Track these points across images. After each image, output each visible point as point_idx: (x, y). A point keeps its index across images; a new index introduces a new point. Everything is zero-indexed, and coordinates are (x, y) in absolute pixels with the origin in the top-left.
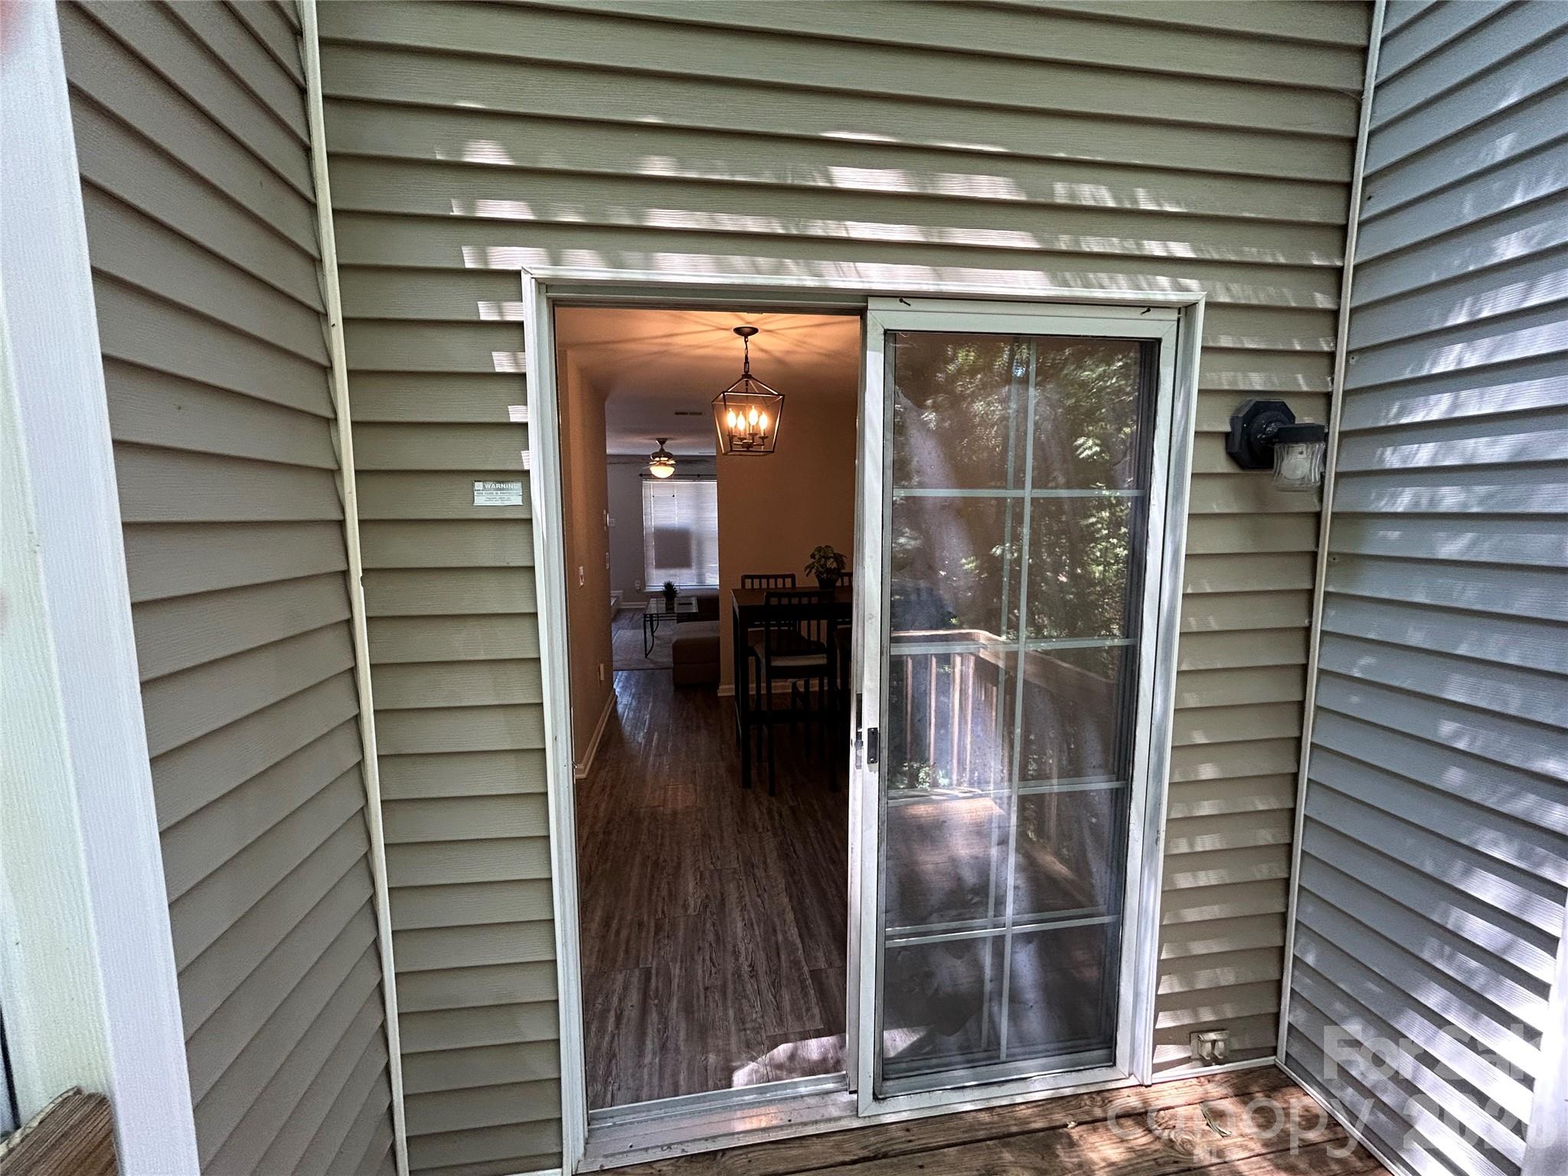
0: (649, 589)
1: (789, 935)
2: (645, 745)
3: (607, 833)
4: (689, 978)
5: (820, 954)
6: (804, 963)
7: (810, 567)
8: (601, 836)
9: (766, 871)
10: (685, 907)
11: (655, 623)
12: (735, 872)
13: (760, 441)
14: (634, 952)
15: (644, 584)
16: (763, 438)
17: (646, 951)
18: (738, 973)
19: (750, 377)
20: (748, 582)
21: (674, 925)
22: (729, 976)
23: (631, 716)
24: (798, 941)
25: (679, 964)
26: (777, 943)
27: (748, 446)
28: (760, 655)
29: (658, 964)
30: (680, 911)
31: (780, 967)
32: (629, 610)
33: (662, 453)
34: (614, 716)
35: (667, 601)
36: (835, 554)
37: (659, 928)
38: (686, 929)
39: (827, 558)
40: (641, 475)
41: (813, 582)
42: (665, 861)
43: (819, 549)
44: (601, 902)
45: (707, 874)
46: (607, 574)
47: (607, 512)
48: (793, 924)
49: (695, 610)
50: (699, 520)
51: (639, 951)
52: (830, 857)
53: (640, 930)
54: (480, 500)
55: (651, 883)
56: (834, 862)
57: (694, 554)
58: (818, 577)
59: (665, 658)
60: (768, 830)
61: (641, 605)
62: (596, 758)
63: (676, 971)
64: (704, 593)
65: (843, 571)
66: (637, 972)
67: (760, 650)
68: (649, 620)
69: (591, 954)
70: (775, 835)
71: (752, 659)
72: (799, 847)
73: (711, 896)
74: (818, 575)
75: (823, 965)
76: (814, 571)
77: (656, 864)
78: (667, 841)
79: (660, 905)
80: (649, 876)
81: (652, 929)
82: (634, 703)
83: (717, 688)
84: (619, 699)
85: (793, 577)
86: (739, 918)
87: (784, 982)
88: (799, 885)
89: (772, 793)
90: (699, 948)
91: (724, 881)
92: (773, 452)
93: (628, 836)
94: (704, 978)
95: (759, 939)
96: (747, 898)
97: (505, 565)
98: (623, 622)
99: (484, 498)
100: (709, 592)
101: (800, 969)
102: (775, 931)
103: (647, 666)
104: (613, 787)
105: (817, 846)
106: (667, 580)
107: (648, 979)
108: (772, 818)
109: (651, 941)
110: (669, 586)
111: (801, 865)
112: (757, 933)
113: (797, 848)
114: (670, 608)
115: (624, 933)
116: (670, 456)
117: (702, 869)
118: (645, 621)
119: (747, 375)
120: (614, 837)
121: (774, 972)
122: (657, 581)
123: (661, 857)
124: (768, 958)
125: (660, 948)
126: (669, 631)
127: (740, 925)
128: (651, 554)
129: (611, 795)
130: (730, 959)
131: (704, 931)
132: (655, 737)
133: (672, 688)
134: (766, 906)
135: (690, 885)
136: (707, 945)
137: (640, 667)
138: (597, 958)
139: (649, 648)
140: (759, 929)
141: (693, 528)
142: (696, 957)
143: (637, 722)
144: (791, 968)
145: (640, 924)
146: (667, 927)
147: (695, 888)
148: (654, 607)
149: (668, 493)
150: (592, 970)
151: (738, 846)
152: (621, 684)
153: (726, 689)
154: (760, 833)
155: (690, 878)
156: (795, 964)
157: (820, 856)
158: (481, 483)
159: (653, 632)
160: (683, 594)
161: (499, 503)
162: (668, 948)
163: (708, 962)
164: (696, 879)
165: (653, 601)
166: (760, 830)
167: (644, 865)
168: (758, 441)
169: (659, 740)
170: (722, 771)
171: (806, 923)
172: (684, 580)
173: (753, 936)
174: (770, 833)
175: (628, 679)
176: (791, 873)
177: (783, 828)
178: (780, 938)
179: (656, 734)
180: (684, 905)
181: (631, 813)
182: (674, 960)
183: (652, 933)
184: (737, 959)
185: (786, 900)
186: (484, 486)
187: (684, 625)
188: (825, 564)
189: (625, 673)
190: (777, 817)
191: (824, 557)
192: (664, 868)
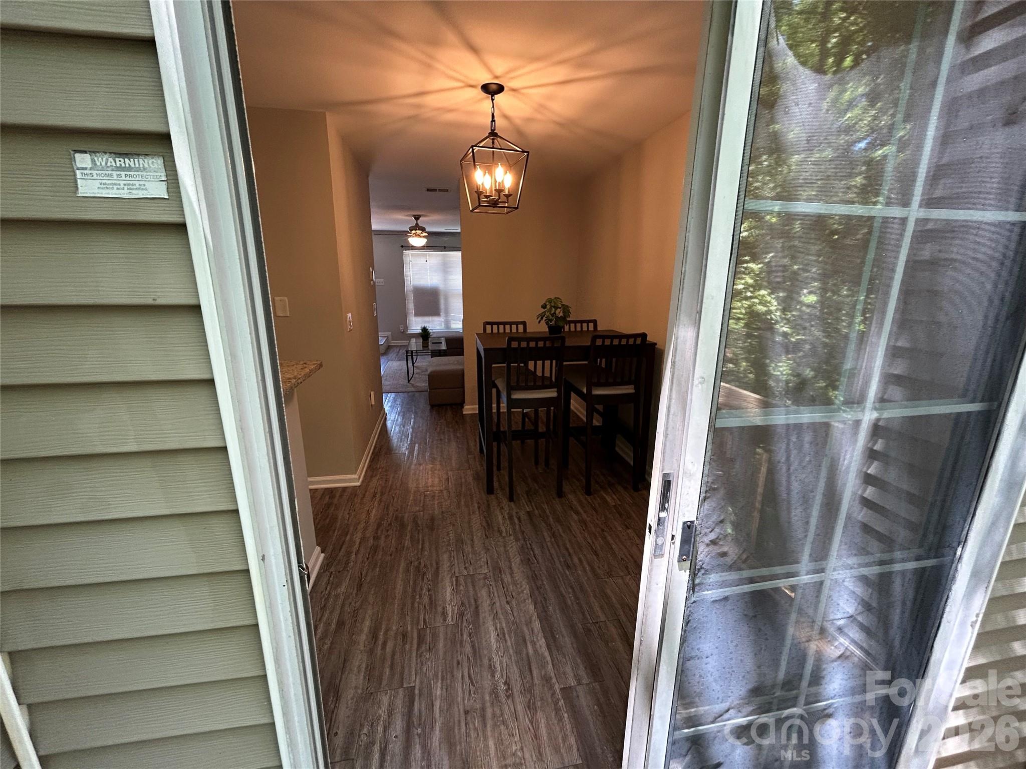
0: (410, 332)
1: (538, 646)
2: (408, 456)
3: (376, 538)
4: (450, 701)
5: (568, 669)
6: (554, 680)
7: (542, 316)
8: (371, 541)
9: (512, 577)
10: (444, 615)
11: (415, 357)
12: (485, 578)
13: (505, 199)
14: (398, 669)
15: (406, 327)
16: (508, 196)
17: (410, 667)
18: (494, 692)
19: (496, 135)
20: (489, 327)
21: (435, 636)
22: (487, 698)
23: (397, 430)
24: (547, 654)
25: (440, 681)
26: (527, 654)
27: (494, 204)
28: (501, 388)
29: (421, 683)
30: (439, 619)
31: (533, 685)
32: (397, 346)
33: (417, 227)
34: (384, 430)
35: (423, 340)
36: (563, 305)
37: (421, 640)
38: (446, 639)
39: (556, 308)
40: (402, 246)
41: (543, 328)
42: (425, 566)
43: (550, 301)
44: (370, 612)
45: (461, 579)
46: (374, 321)
47: (373, 269)
48: (541, 635)
49: (443, 347)
50: (445, 281)
51: (403, 667)
52: (565, 561)
53: (404, 643)
54: (88, 187)
55: (414, 591)
56: (568, 567)
57: (442, 306)
58: (547, 324)
59: (423, 384)
60: (510, 535)
61: (404, 342)
62: (369, 467)
63: (438, 692)
64: (450, 335)
65: (568, 319)
66: (401, 691)
67: (501, 384)
68: (410, 355)
69: (359, 672)
70: (517, 540)
71: (494, 390)
72: (537, 551)
73: (466, 603)
74: (548, 321)
75: (572, 682)
76: (544, 318)
77: (418, 568)
78: (427, 545)
79: (422, 612)
80: (412, 582)
81: (415, 642)
82: (399, 420)
83: (463, 407)
84: (388, 417)
85: (524, 323)
86: (492, 628)
87: (539, 704)
88: (541, 590)
89: (511, 499)
90: (458, 663)
91: (477, 588)
92: (517, 208)
93: (393, 541)
94: (464, 699)
95: (511, 651)
96: (498, 604)
97: (150, 301)
98: (392, 355)
99: (97, 184)
100: (454, 335)
101: (551, 687)
102: (525, 641)
103: (408, 389)
104: (382, 494)
105: (553, 551)
106: (423, 325)
107: (412, 702)
108: (513, 524)
109: (414, 654)
110: (424, 330)
111: (541, 570)
112: (509, 644)
113: (536, 552)
114: (425, 346)
115: (390, 645)
116: (423, 229)
117: (457, 575)
118: (407, 356)
119: (493, 134)
120: (382, 542)
121: (528, 690)
122: (416, 325)
123: (422, 562)
124: (521, 673)
125: (422, 664)
126: (426, 363)
127: (493, 635)
128: (411, 306)
129: (380, 501)
130: (486, 674)
131: (461, 642)
132: (416, 448)
133: (429, 407)
134: (515, 615)
135: (447, 591)
136: (465, 659)
137: (404, 390)
138: (365, 678)
139: (410, 376)
140: (511, 641)
141: (441, 286)
142: (455, 673)
143: (403, 434)
144: (543, 686)
145: (404, 636)
146: (428, 638)
147: (452, 594)
148: (415, 345)
149: (422, 260)
150: (360, 691)
151: (487, 550)
152: (389, 404)
153: (470, 408)
154: (504, 537)
155: (448, 584)
156: (547, 679)
157: (556, 560)
158: (87, 157)
159: (413, 364)
160: (435, 336)
161: (124, 194)
162: (429, 663)
163: (466, 678)
164: (452, 585)
165: (413, 340)
166: (504, 534)
167: (407, 571)
168: (503, 199)
169: (419, 450)
170: (470, 479)
171: (552, 633)
172: (436, 325)
173: (506, 650)
174: (512, 538)
175: (395, 400)
176: (533, 578)
177: (523, 532)
178: (531, 651)
179: (417, 445)
180: (443, 613)
181: (397, 517)
182: (436, 676)
183: (415, 646)
184: (493, 676)
185: (532, 607)
186: (93, 161)
187: (436, 360)
188: (555, 313)
189: (393, 395)
190: (516, 521)
191: (554, 307)
192: (424, 574)
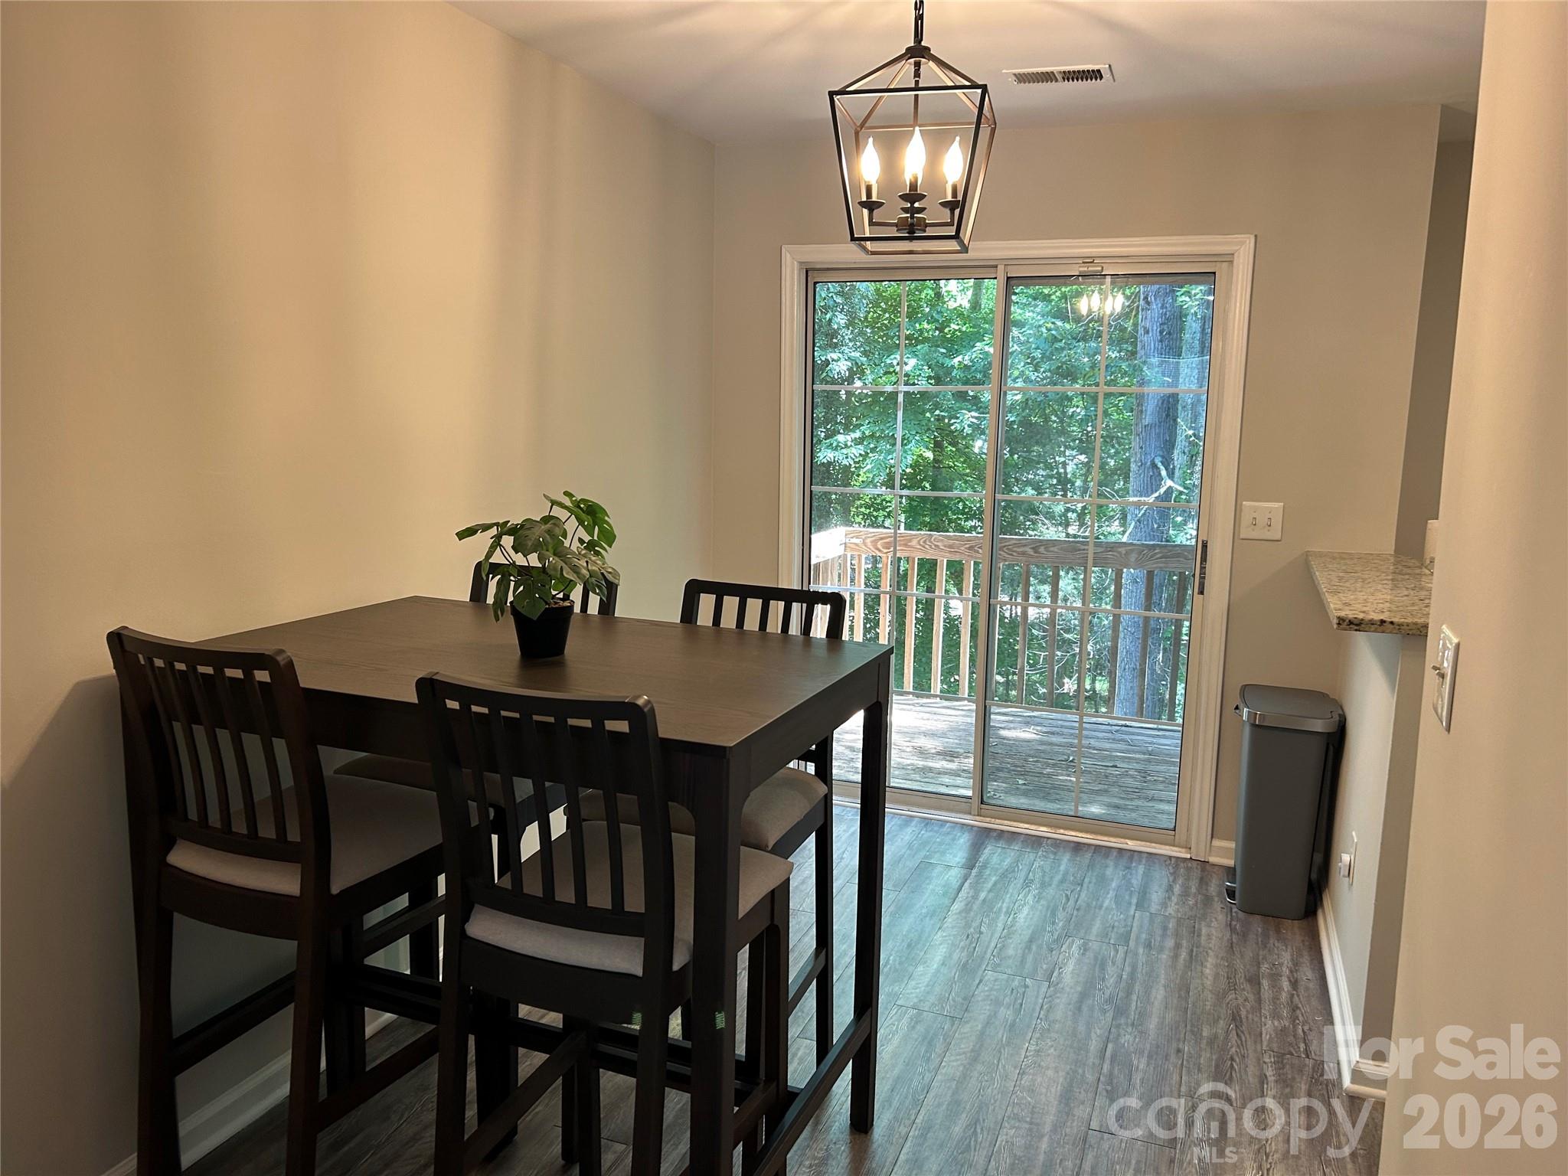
10: (1084, 949)
12: (1000, 968)
14: (1157, 925)
17: (1141, 923)
25: (1104, 905)
29: (1128, 911)
38: (1090, 930)
53: (1149, 940)
55: (1131, 986)
63: (1108, 902)
73: (1045, 949)
77: (1121, 1012)
79: (1119, 960)
80: (1134, 997)
81: (1133, 938)
86: (1020, 921)
90: (1078, 910)
91: (1020, 960)
117: (1046, 984)
123: (1109, 1020)
125: (1125, 921)
135: (1071, 970)
146: (1113, 936)
147: (1065, 964)
192: (1109, 1001)
